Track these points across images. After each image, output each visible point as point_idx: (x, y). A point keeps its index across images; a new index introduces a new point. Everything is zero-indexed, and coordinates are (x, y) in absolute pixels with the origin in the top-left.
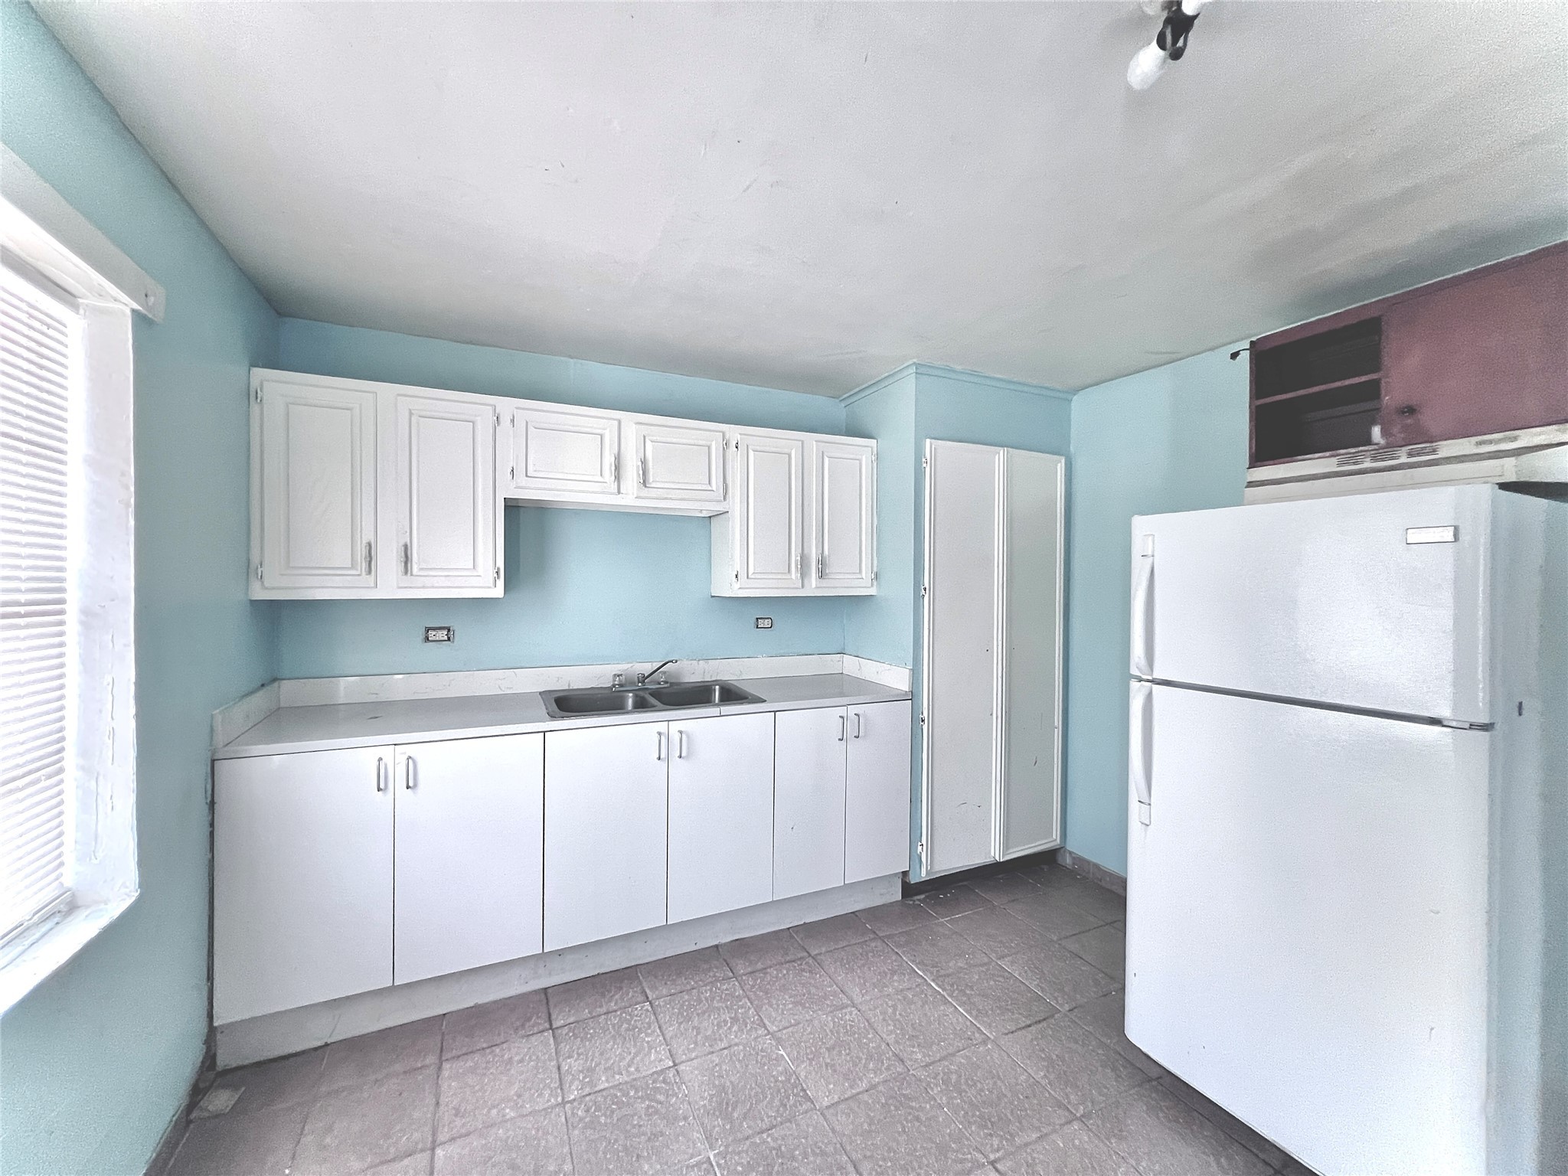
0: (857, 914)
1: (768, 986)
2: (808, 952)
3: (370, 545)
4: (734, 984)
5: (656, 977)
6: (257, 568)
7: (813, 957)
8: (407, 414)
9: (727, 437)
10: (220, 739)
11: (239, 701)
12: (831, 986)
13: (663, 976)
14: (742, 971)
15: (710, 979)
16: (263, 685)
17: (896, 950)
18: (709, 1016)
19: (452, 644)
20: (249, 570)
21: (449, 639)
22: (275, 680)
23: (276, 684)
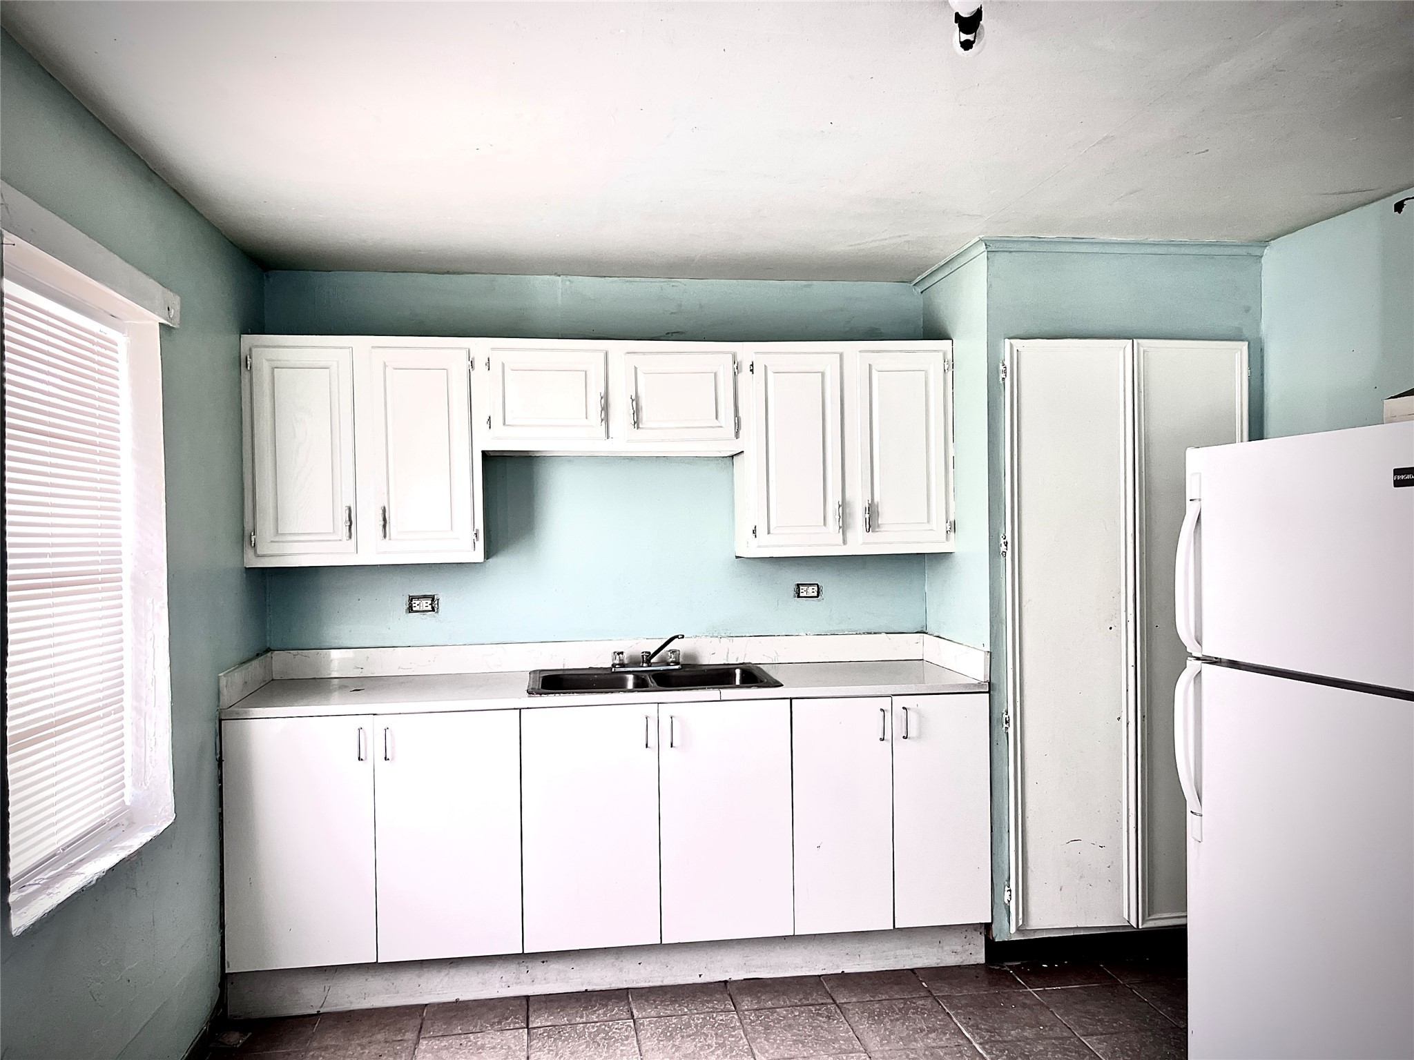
0: (916, 971)
1: (772, 1024)
2: (833, 1000)
3: (350, 509)
4: (733, 1017)
5: (647, 1001)
6: (251, 536)
7: (837, 1005)
8: (382, 365)
9: (739, 359)
10: (226, 700)
11: (237, 667)
12: (847, 1032)
13: (655, 1001)
14: (746, 1007)
15: (707, 1010)
16: (258, 655)
17: (947, 1011)
18: (694, 1039)
19: (436, 615)
20: (245, 537)
21: (433, 610)
22: (268, 650)
23: (269, 654)
